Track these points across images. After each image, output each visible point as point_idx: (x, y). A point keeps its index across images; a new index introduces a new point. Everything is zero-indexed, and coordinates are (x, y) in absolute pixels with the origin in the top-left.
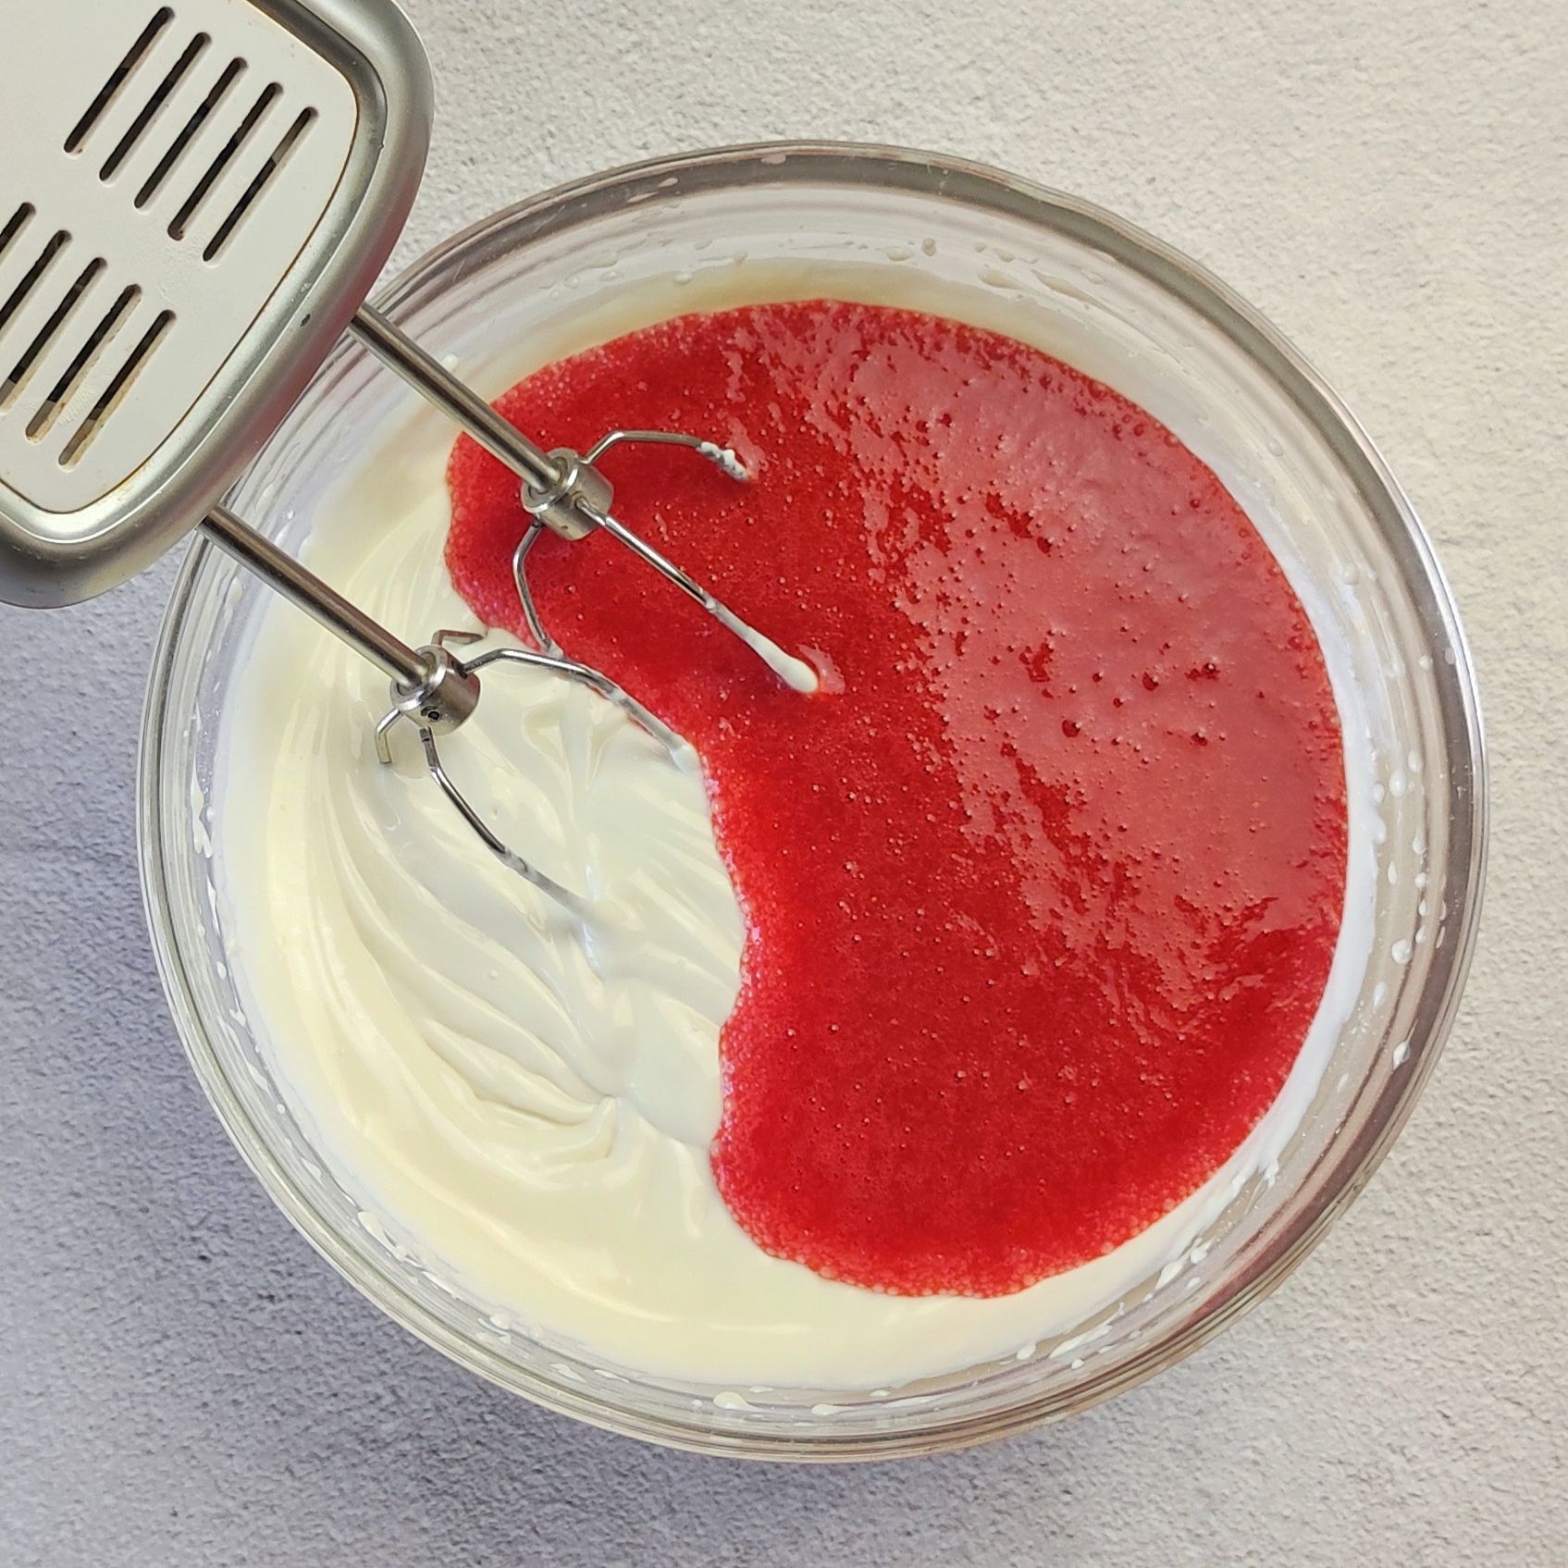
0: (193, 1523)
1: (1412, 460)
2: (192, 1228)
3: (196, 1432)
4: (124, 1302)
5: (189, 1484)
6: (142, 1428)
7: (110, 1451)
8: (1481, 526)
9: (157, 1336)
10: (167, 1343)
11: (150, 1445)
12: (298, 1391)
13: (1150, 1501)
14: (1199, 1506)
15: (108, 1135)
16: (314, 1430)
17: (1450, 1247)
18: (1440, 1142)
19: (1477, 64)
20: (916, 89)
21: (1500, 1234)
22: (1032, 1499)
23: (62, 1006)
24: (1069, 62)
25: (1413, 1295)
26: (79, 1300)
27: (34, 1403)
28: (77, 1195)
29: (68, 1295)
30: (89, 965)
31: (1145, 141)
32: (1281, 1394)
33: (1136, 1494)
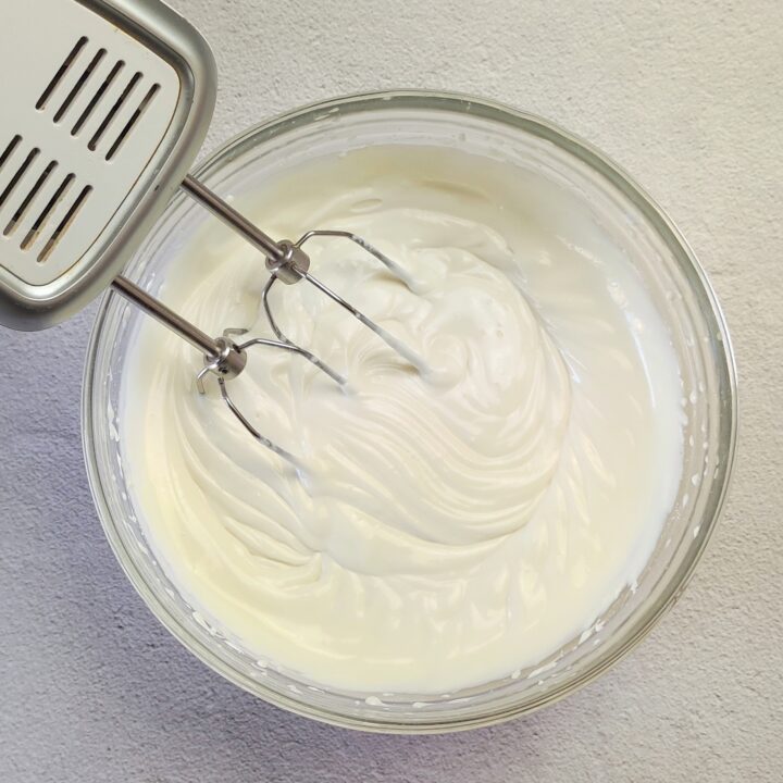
0: (119, 754)
1: (697, 233)
2: (115, 613)
3: (118, 710)
4: (83, 648)
5: (116, 735)
6: (92, 709)
7: (78, 719)
8: (731, 265)
9: (99, 665)
10: (104, 668)
11: (96, 717)
12: (167, 690)
13: (576, 738)
14: (599, 740)
15: (74, 569)
16: (176, 708)
17: (720, 615)
18: (713, 563)
19: (728, 39)
20: (454, 56)
21: (743, 608)
22: (519, 738)
23: (50, 507)
24: (529, 42)
25: (701, 638)
26: (61, 648)
27: (41, 697)
28: (60, 598)
29: (56, 646)
30: (63, 488)
31: (566, 79)
32: (639, 686)
33: (569, 735)
